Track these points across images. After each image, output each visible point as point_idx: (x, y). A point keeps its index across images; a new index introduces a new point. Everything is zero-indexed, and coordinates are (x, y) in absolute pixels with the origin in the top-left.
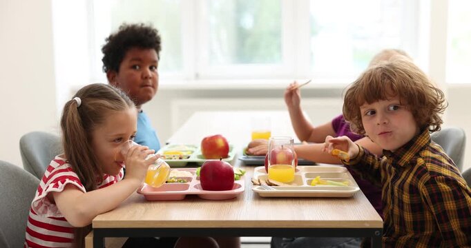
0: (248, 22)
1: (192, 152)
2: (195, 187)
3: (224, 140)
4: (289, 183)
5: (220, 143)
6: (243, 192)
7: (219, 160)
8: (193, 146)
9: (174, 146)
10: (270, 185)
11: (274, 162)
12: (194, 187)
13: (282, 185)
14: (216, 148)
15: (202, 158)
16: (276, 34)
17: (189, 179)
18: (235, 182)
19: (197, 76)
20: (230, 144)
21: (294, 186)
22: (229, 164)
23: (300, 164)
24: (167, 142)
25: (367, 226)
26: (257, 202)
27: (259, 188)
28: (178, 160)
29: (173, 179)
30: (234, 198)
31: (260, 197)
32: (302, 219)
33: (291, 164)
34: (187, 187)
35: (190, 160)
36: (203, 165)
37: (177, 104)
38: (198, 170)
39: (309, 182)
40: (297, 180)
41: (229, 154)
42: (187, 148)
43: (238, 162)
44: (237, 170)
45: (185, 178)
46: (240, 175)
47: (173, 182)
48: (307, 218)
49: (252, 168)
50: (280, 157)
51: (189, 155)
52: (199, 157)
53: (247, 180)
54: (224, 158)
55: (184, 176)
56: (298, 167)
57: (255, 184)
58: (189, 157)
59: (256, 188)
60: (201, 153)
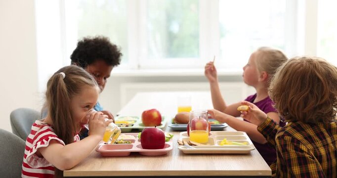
0: (175, 28)
1: (135, 121)
2: (138, 146)
3: (158, 113)
4: (205, 144)
5: (155, 115)
6: (171, 150)
7: (154, 127)
8: (136, 117)
9: (122, 117)
10: (191, 145)
11: (194, 128)
12: (136, 147)
13: (199, 145)
14: (152, 118)
15: (142, 126)
16: (195, 36)
17: (133, 141)
18: (166, 143)
19: (139, 67)
20: (162, 115)
21: (208, 145)
22: (161, 130)
23: (213, 130)
24: (118, 114)
25: (260, 174)
26: (182, 157)
27: (183, 147)
28: (124, 127)
29: (122, 141)
30: (164, 155)
31: (184, 154)
32: (214, 170)
33: (206, 130)
34: (131, 147)
35: (134, 127)
36: (143, 131)
37: (125, 87)
38: (139, 134)
39: (219, 143)
40: (211, 142)
41: (162, 123)
42: (132, 119)
43: (168, 129)
44: (167, 134)
45: (130, 140)
46: (169, 138)
47: (122, 143)
48: (217, 169)
49: (178, 133)
50: (198, 125)
51: (133, 123)
52: (140, 125)
53: (175, 141)
54: (158, 126)
55: (129, 139)
56: (211, 132)
57: (180, 145)
58: (133, 125)
59: (181, 147)
60: (141, 122)
